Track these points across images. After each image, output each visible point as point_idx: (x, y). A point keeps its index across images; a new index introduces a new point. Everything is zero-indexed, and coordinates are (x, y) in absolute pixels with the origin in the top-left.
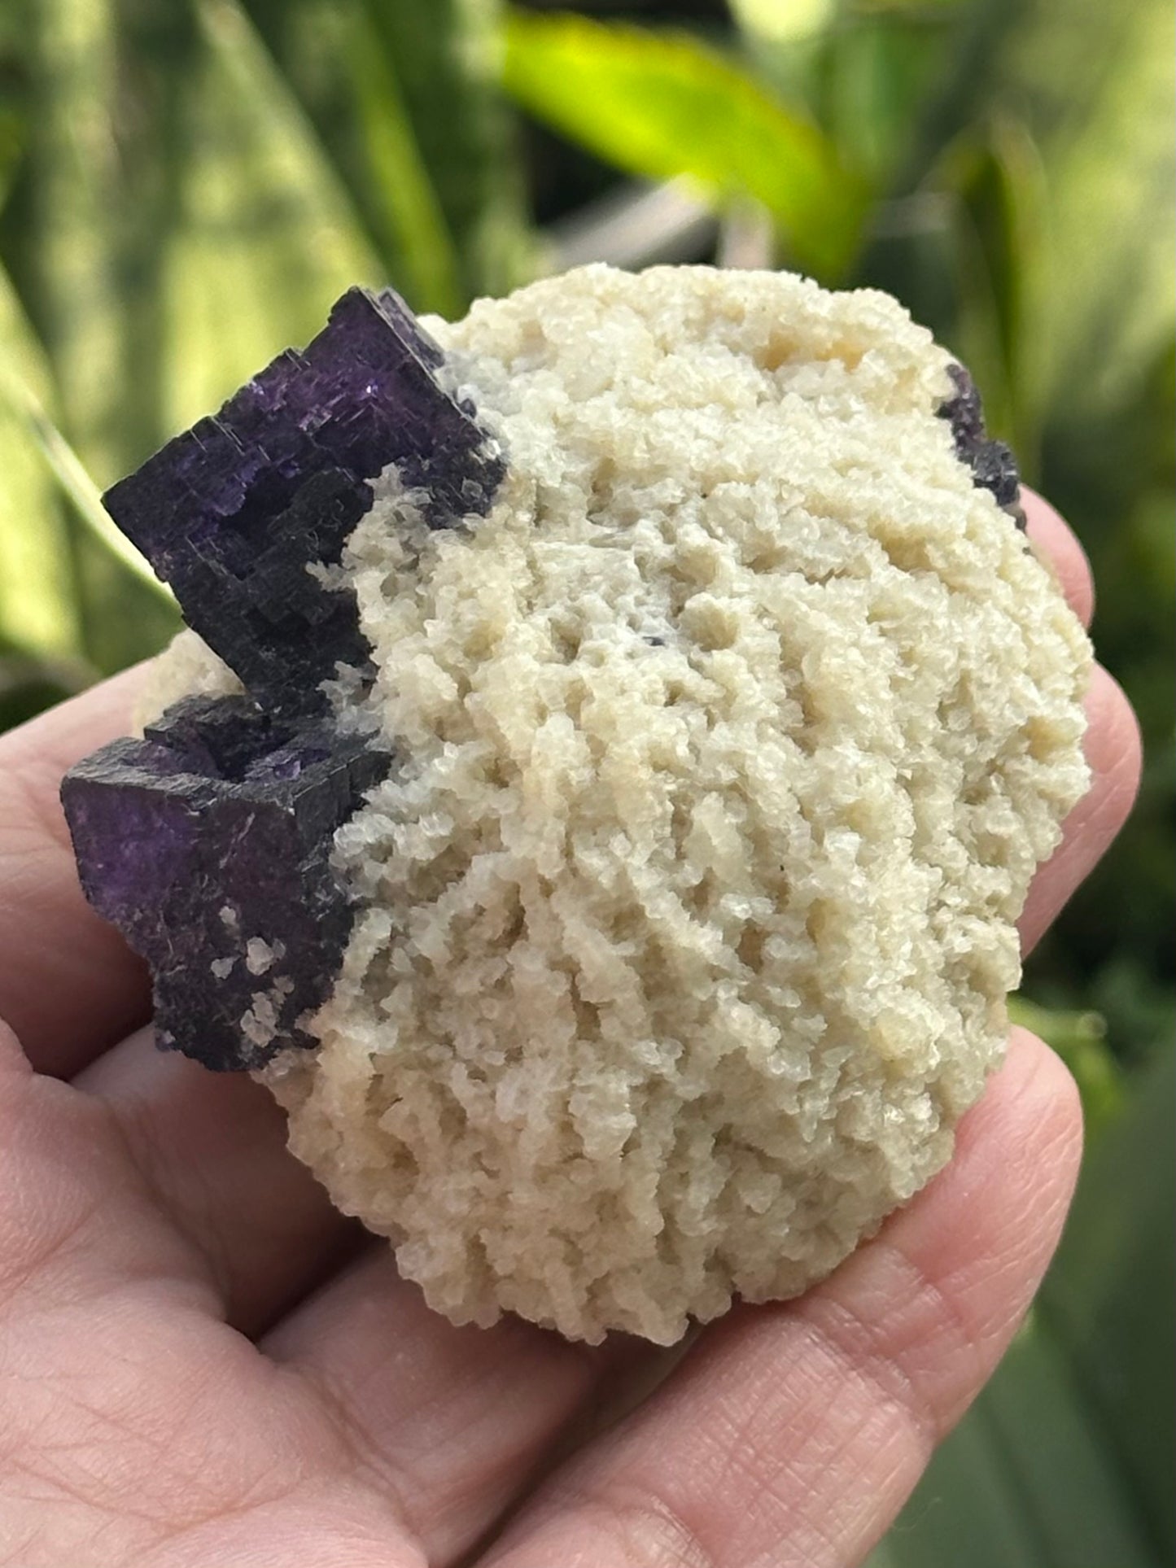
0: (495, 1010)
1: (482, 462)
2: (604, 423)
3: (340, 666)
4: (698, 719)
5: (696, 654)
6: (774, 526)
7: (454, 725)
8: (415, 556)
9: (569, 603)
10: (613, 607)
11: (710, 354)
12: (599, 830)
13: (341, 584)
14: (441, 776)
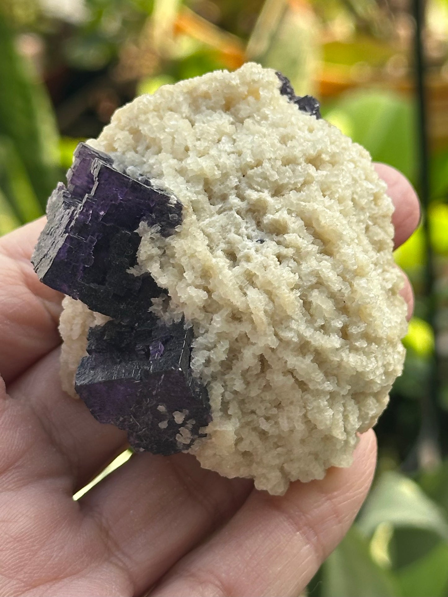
0: (268, 396)
1: (173, 206)
2: (199, 167)
3: (153, 300)
4: (293, 264)
5: (277, 238)
6: (277, 177)
7: (210, 305)
8: (164, 250)
9: (224, 241)
10: (239, 235)
11: (207, 115)
12: (283, 322)
13: (143, 272)
14: (218, 328)
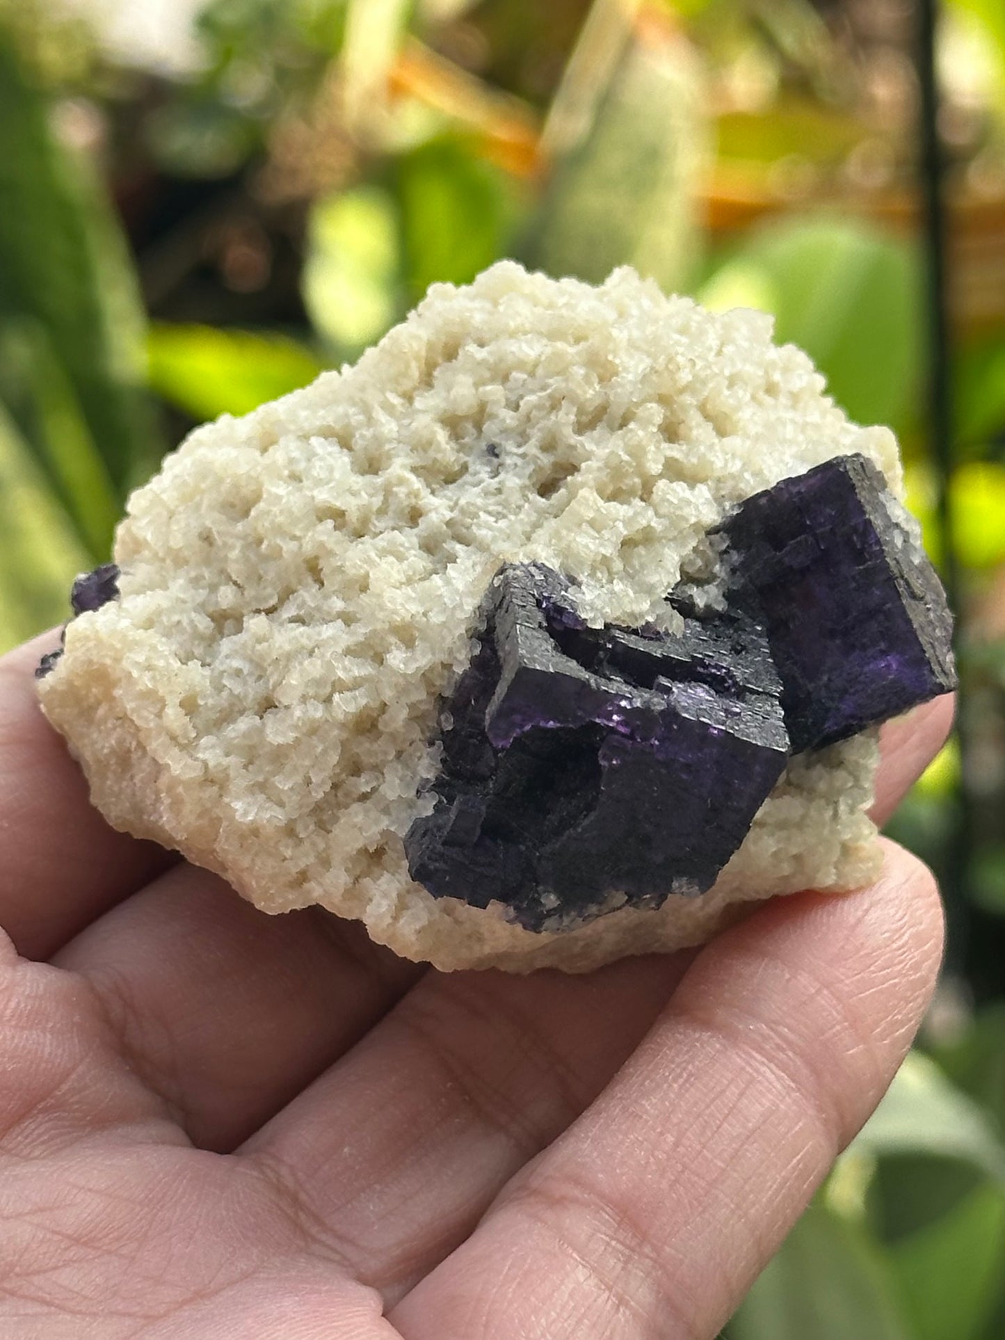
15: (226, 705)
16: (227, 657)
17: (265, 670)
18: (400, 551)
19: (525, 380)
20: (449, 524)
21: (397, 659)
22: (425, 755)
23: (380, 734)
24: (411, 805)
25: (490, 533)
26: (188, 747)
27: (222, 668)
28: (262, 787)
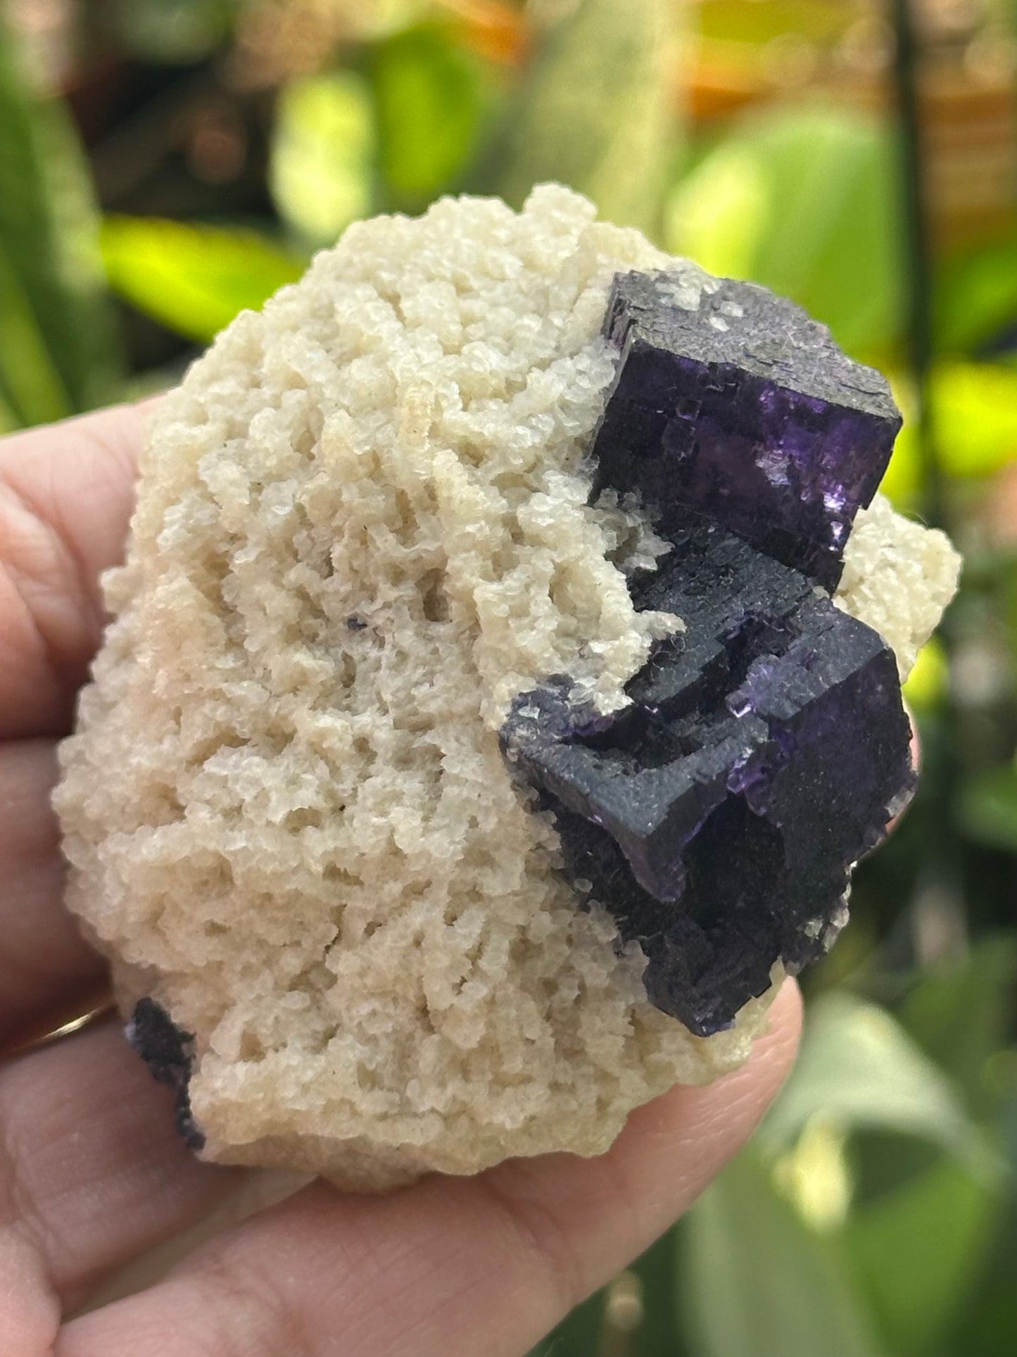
15: (391, 1048)
16: (348, 1009)
17: (394, 992)
18: (390, 792)
19: (309, 536)
20: (397, 725)
21: (493, 885)
22: (591, 923)
23: (540, 947)
24: (622, 969)
25: (440, 701)
26: (405, 1110)
27: (355, 1023)
28: (500, 1083)
